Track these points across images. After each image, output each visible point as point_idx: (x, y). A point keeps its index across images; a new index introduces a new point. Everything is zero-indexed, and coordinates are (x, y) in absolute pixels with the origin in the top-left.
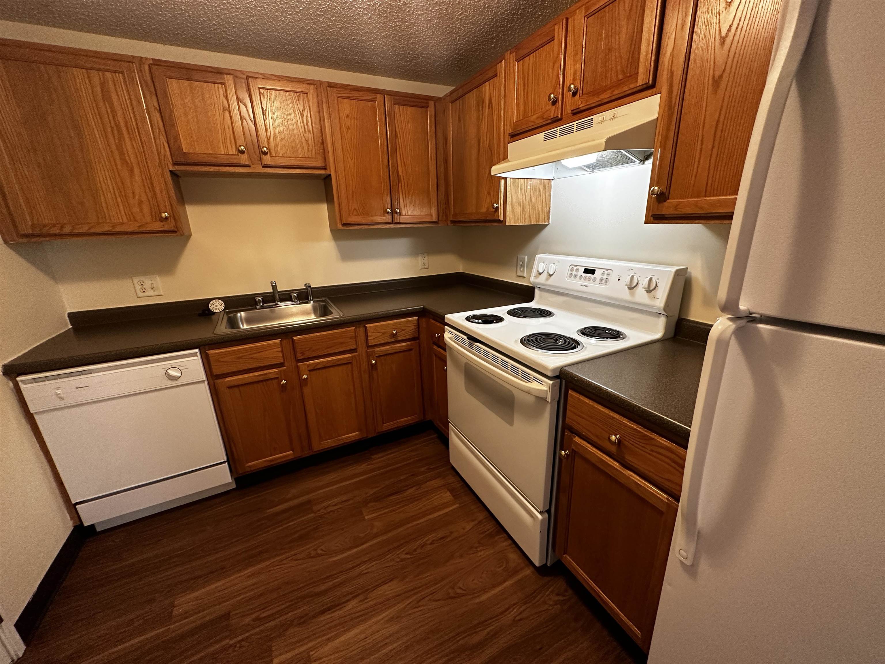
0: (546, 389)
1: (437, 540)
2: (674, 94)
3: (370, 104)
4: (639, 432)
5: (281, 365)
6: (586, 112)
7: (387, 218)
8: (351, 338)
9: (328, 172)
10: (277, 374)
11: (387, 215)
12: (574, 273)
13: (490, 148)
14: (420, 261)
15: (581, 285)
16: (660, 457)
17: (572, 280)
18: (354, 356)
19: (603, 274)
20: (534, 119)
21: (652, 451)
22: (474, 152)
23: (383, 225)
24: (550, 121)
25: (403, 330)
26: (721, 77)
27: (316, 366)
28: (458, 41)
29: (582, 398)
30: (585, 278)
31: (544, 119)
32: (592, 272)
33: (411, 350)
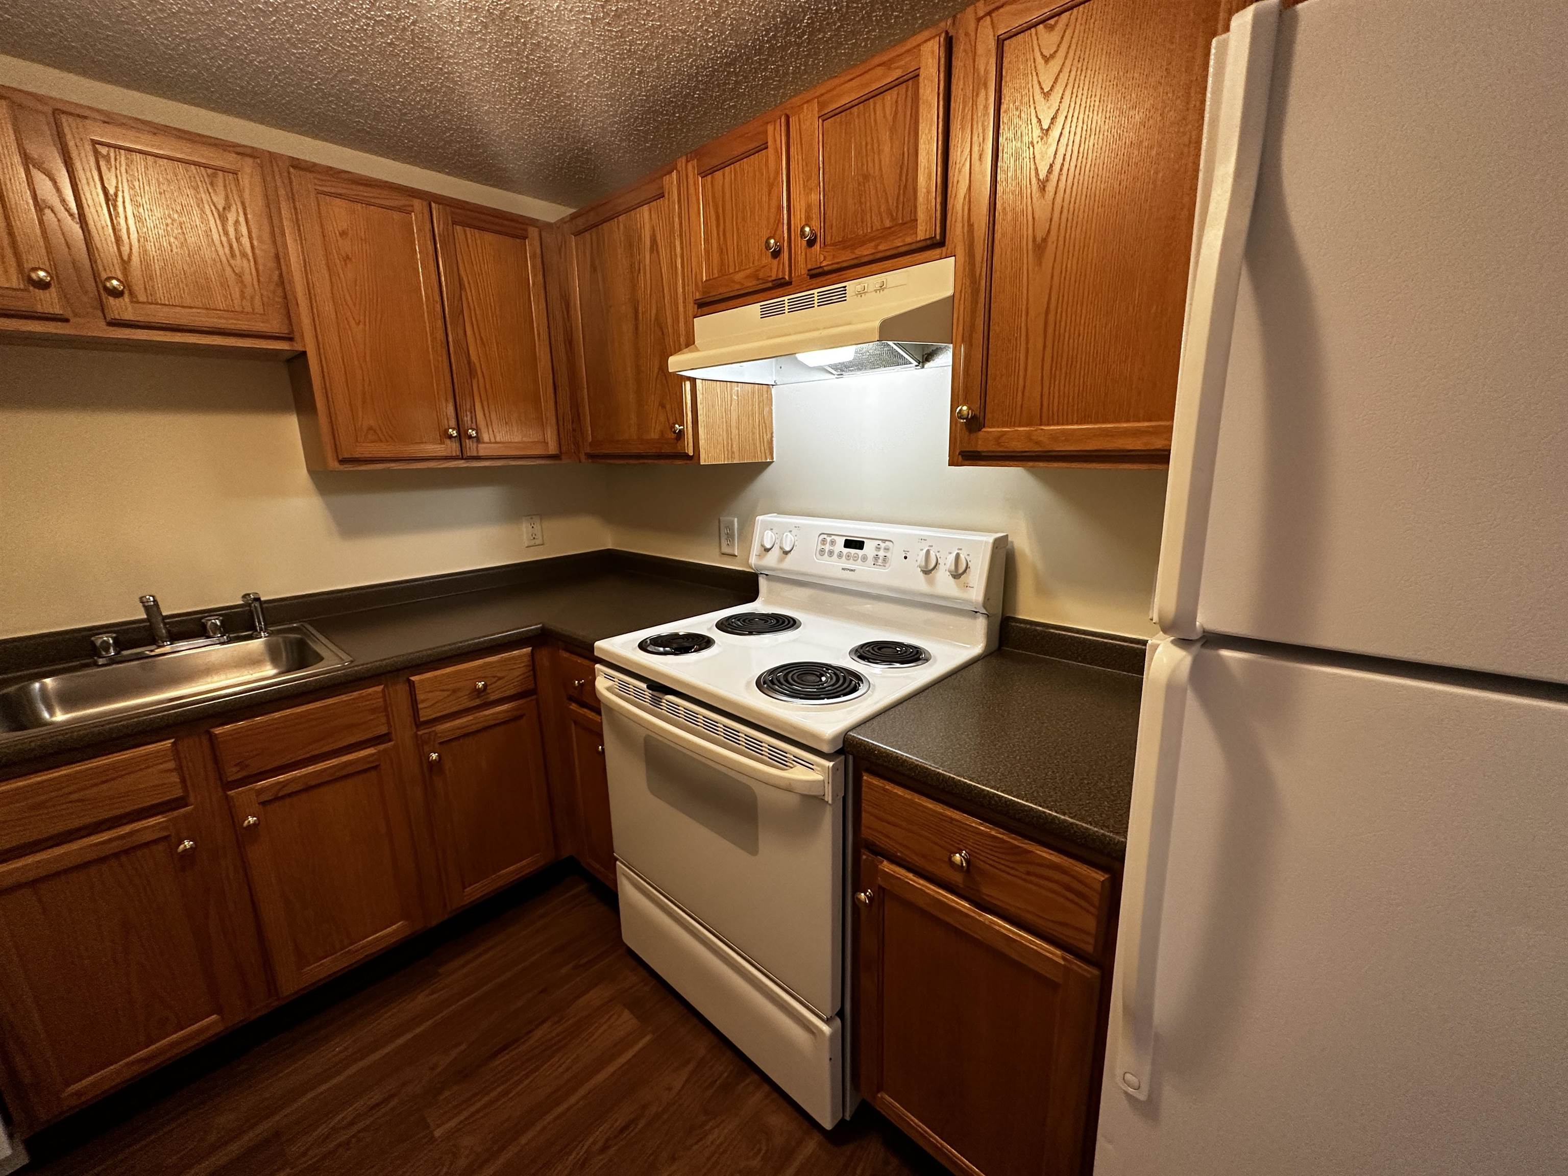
0: (820, 777)
1: (616, 1137)
2: (978, 258)
3: (396, 216)
5: (178, 803)
6: (834, 275)
7: (452, 448)
8: (373, 711)
9: (299, 347)
10: (166, 828)
11: (448, 441)
12: (827, 547)
13: (660, 325)
14: (525, 530)
15: (843, 569)
16: (1042, 882)
17: (826, 560)
18: (385, 750)
19: (878, 548)
20: (741, 279)
21: (1028, 873)
22: (627, 328)
23: (441, 462)
24: (770, 285)
25: (500, 679)
26: (1045, 240)
27: (280, 790)
28: (583, 125)
29: (889, 786)
30: (848, 556)
31: (758, 279)
32: (859, 545)
33: (520, 717)
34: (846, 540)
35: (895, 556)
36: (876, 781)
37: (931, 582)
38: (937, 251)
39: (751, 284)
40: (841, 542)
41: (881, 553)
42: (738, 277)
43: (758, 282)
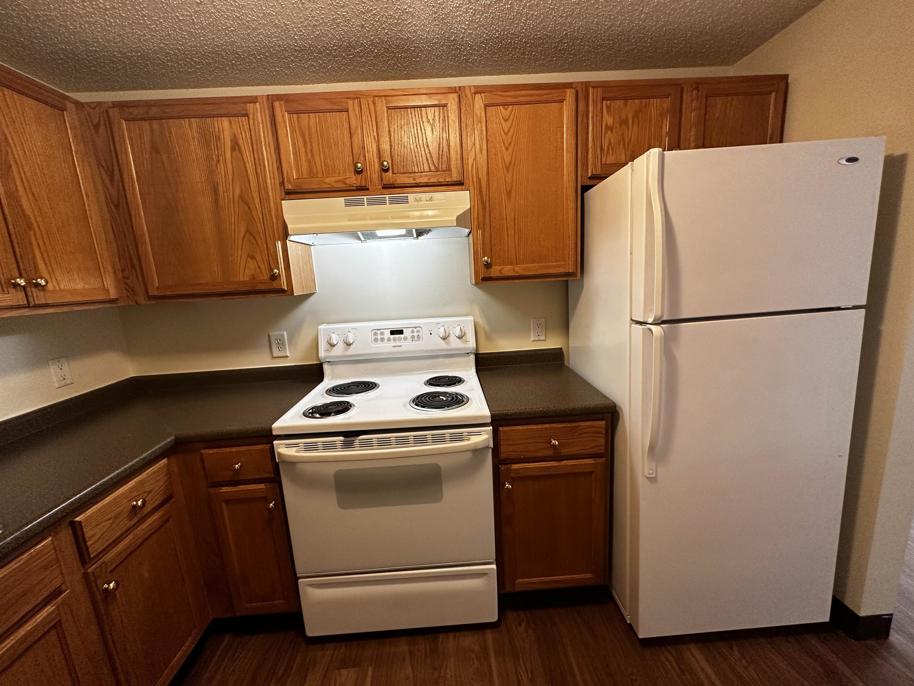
0: (487, 436)
2: (484, 194)
4: (569, 427)
6: (400, 189)
7: (18, 297)
8: (49, 565)
11: (12, 290)
12: (379, 337)
14: (53, 373)
15: (393, 347)
16: (585, 435)
17: (379, 344)
18: (64, 602)
19: (413, 332)
20: (330, 181)
21: (579, 435)
22: (205, 200)
23: (6, 311)
24: (355, 188)
26: (511, 191)
29: (514, 428)
30: (395, 340)
31: (346, 184)
32: (401, 332)
33: (168, 520)
34: (391, 331)
35: (424, 333)
36: (506, 428)
37: (448, 343)
38: (461, 187)
39: (340, 186)
40: (387, 333)
41: (416, 334)
42: (328, 180)
43: (345, 186)
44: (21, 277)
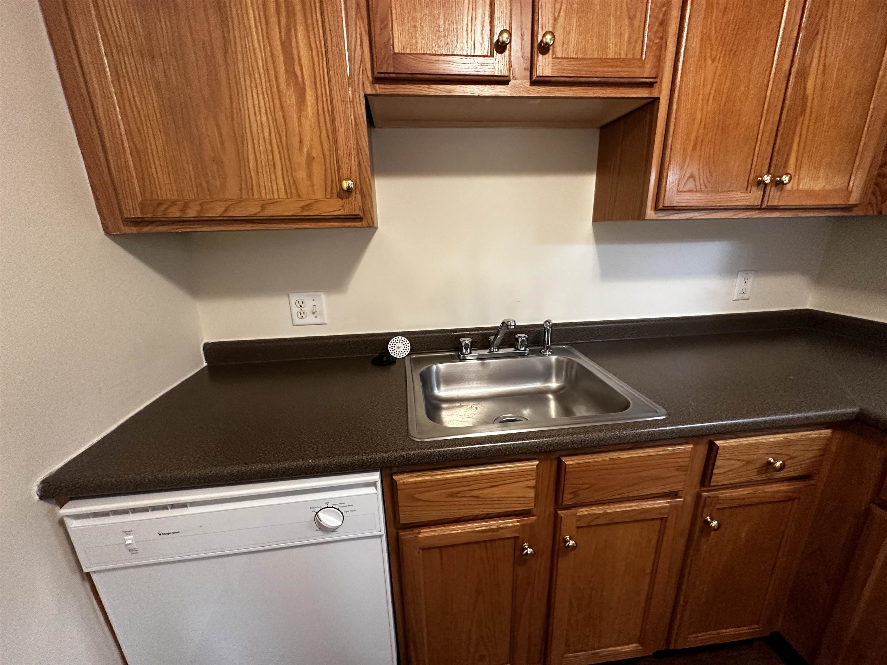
5: (526, 513)
7: (755, 196)
8: (681, 468)
9: (656, 95)
10: (517, 530)
11: (755, 189)
14: (737, 284)
18: (673, 505)
23: (738, 212)
27: (593, 520)
33: (793, 500)
44: (768, 173)
